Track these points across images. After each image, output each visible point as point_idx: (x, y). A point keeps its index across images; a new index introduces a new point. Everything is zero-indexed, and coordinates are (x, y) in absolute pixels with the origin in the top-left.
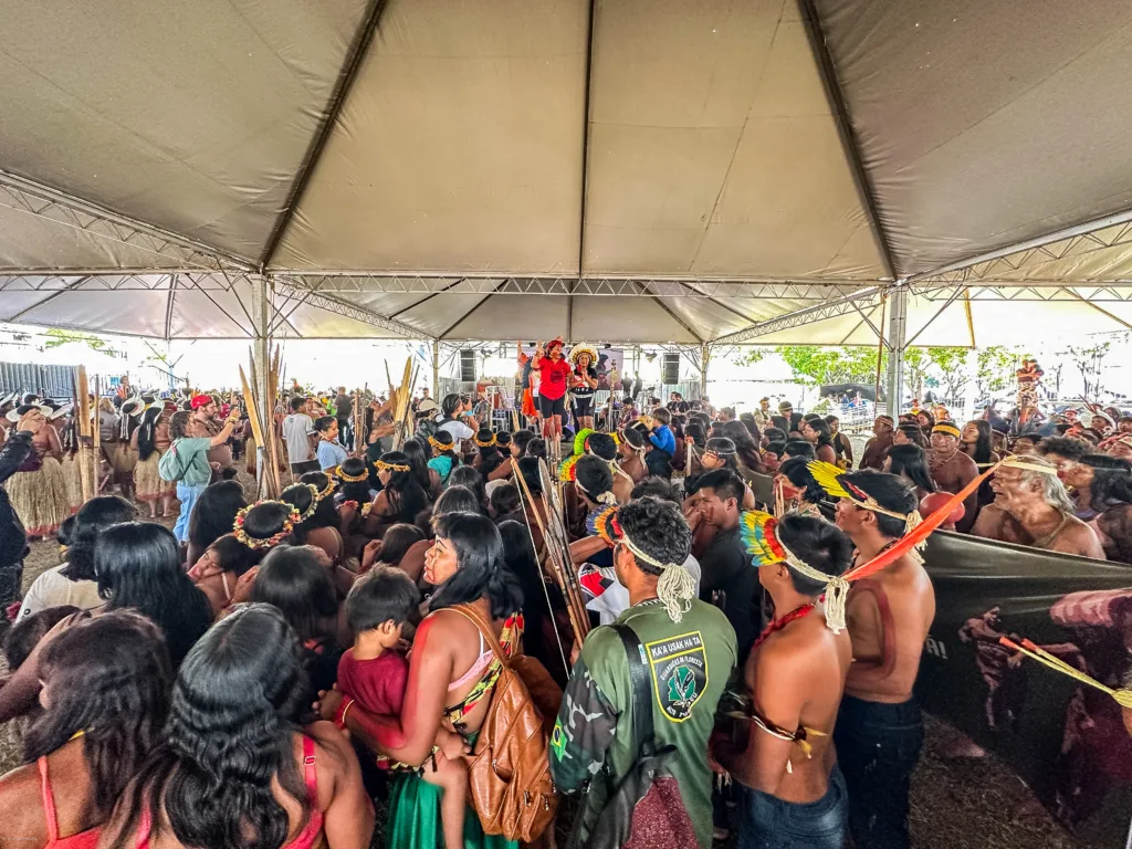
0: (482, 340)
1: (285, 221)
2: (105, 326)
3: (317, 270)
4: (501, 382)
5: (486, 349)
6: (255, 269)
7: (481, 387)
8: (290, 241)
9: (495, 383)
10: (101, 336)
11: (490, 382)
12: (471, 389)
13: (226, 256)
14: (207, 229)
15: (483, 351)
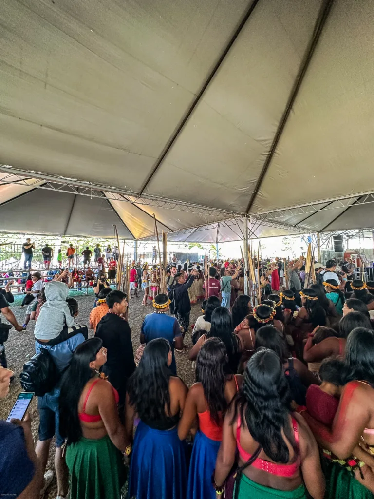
0: (346, 230)
1: (254, 196)
2: (203, 240)
3: (266, 211)
4: (361, 251)
5: (349, 234)
6: (244, 215)
7: (347, 255)
8: (256, 202)
9: (356, 252)
10: (201, 244)
11: (353, 252)
12: (340, 256)
13: (235, 213)
14: (231, 206)
15: (348, 236)
